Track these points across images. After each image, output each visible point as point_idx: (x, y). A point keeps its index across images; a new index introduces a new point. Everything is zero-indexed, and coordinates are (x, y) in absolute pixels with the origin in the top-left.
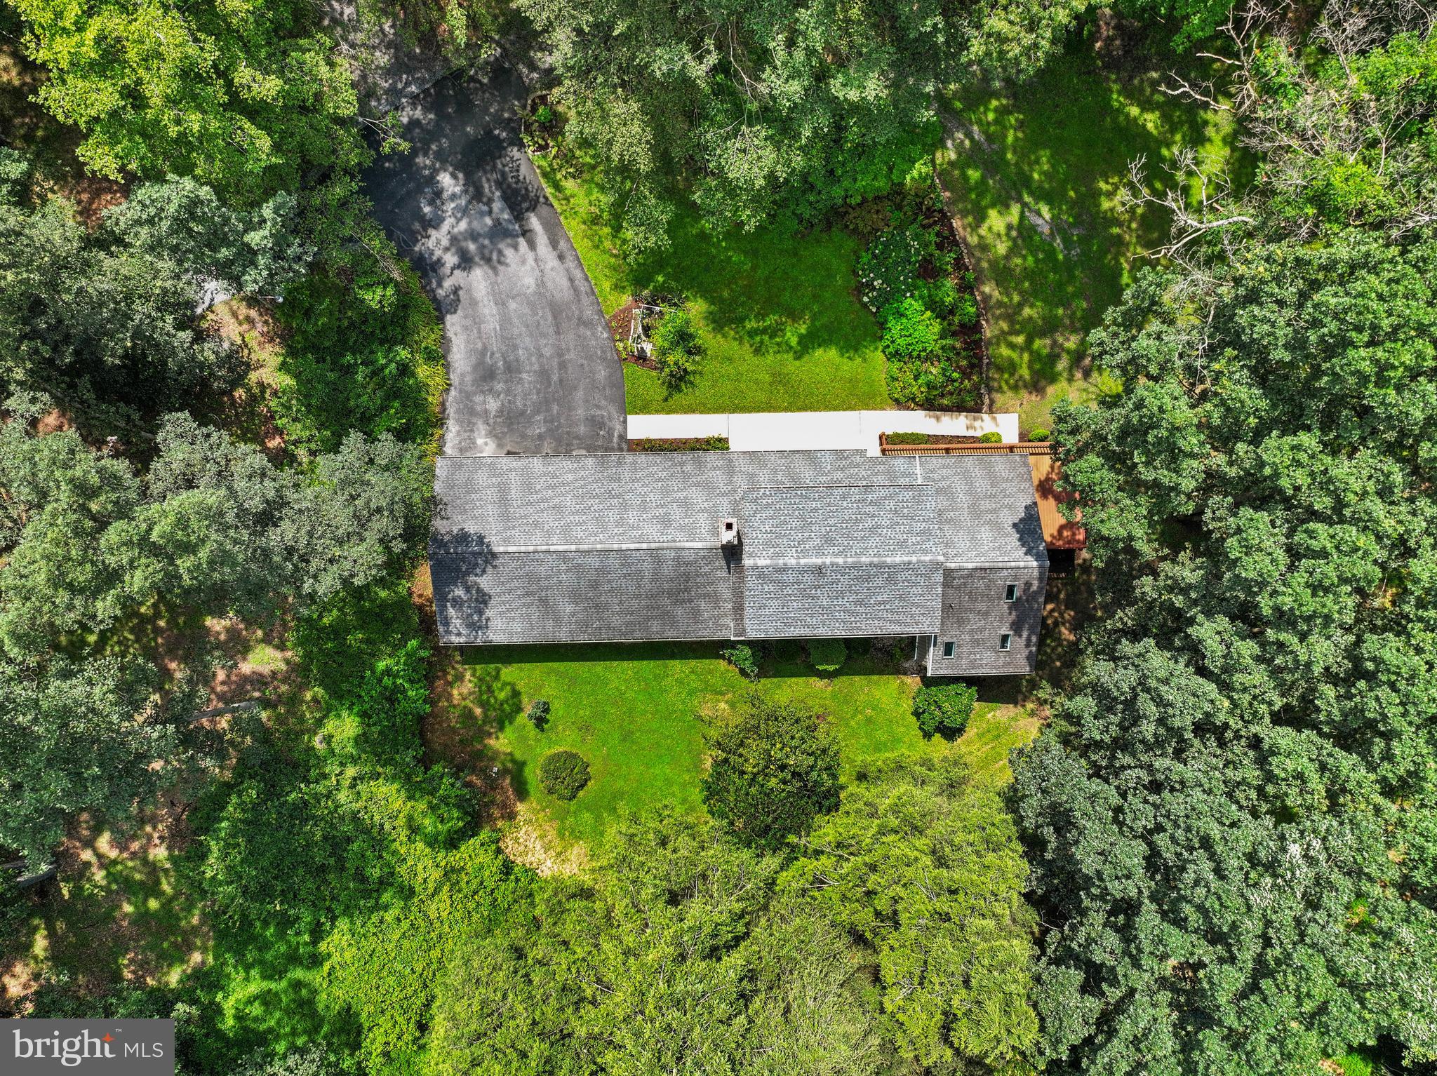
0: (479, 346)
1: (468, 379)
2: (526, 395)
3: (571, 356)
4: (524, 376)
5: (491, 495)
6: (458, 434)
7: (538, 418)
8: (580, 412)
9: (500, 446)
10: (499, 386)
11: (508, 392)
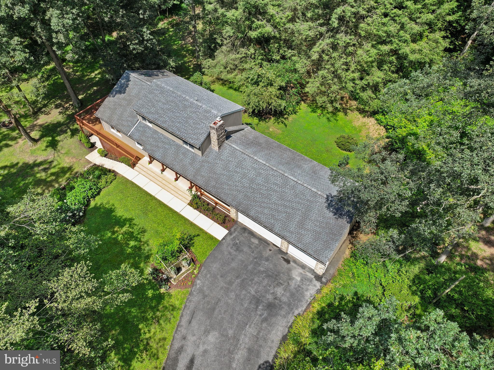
0: (264, 325)
1: (283, 313)
2: (259, 283)
3: (222, 284)
4: (253, 292)
5: (309, 225)
6: (307, 290)
7: (262, 269)
8: (240, 257)
9: (290, 270)
10: (270, 297)
11: (267, 291)
